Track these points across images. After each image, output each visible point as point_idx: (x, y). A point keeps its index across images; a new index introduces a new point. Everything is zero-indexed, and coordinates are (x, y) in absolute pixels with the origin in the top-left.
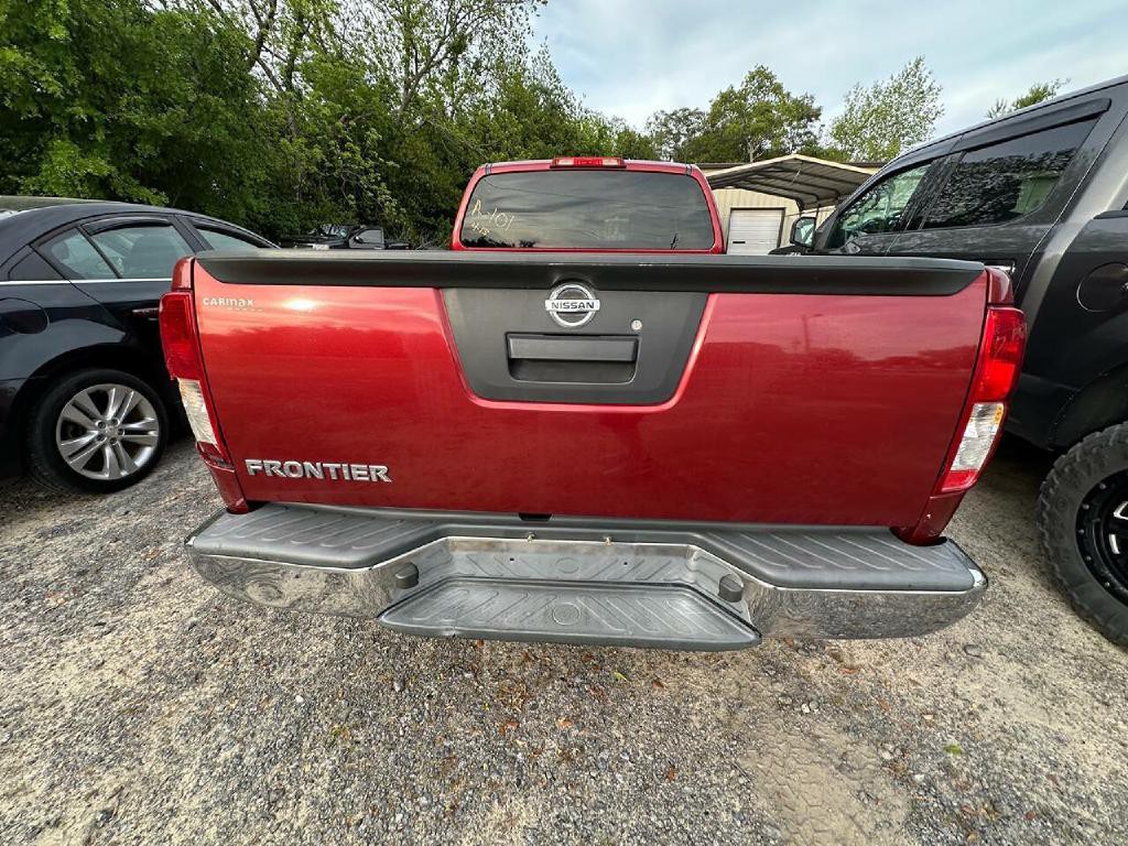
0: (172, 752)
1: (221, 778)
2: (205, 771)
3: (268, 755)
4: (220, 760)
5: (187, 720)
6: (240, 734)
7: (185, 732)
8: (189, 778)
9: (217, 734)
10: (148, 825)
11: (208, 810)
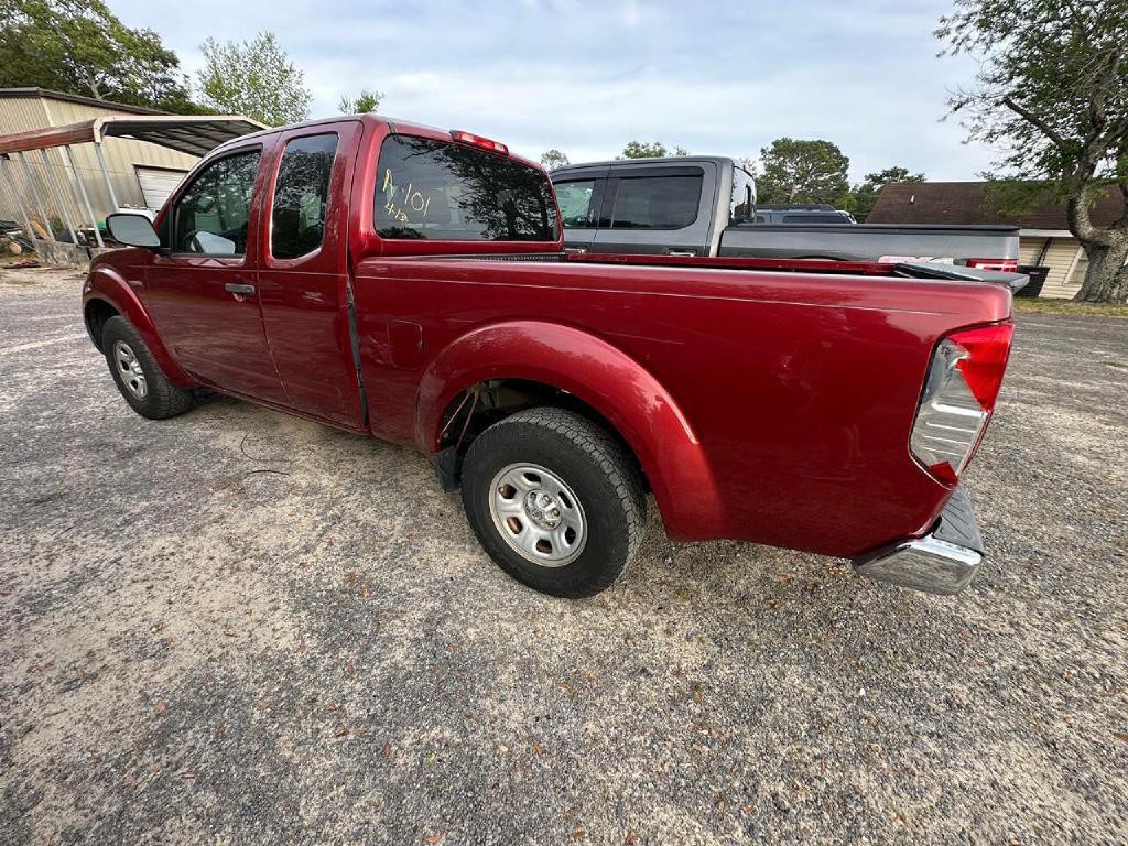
0: (941, 803)
1: (953, 747)
2: (952, 762)
3: (922, 710)
4: (938, 751)
5: (904, 795)
6: (909, 738)
7: (916, 794)
8: (961, 777)
9: (912, 759)
10: (1011, 803)
11: (982, 754)
